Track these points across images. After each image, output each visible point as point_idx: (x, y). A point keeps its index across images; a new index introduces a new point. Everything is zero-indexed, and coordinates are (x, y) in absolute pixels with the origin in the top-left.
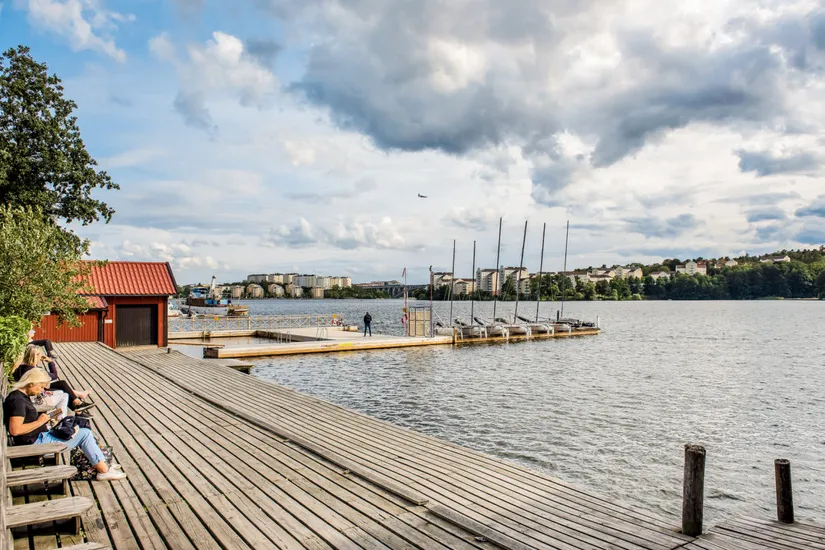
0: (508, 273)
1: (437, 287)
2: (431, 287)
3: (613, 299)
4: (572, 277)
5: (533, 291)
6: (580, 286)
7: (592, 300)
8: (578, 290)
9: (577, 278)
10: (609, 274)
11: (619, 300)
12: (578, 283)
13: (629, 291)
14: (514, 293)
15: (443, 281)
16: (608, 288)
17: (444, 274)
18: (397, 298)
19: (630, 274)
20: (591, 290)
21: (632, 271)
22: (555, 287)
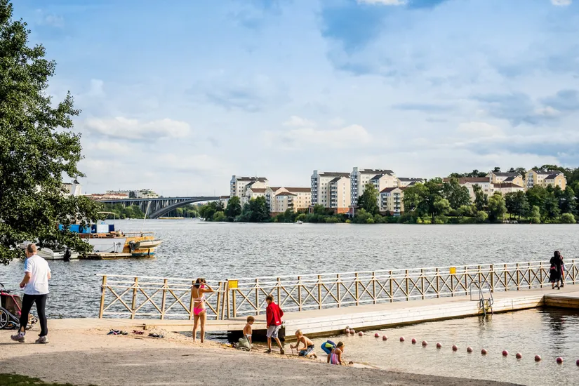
0: (364, 179)
1: (244, 202)
2: (234, 202)
3: (534, 222)
4: (469, 186)
5: (408, 208)
6: (481, 199)
7: (500, 222)
8: (480, 208)
9: (476, 188)
10: (515, 181)
11: (542, 222)
12: (478, 196)
13: (556, 209)
14: (375, 212)
15: (255, 190)
16: (525, 204)
17: (253, 180)
18: (155, 217)
19: (549, 182)
20: (499, 206)
21: (552, 177)
22: (445, 202)
